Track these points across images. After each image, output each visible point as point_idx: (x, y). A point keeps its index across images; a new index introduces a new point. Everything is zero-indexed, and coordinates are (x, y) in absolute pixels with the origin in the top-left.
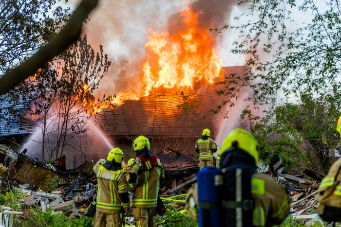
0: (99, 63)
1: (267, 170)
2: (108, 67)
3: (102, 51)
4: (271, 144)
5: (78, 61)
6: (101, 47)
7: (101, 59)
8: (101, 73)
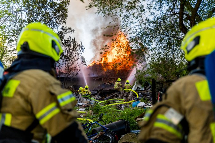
0: (80, 48)
1: (144, 89)
2: (84, 50)
3: (81, 44)
4: (145, 79)
5: (72, 48)
6: (81, 42)
7: (81, 47)
8: (81, 52)
